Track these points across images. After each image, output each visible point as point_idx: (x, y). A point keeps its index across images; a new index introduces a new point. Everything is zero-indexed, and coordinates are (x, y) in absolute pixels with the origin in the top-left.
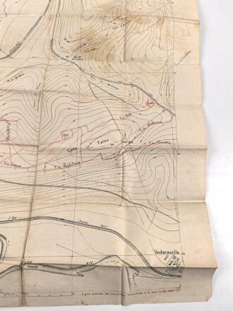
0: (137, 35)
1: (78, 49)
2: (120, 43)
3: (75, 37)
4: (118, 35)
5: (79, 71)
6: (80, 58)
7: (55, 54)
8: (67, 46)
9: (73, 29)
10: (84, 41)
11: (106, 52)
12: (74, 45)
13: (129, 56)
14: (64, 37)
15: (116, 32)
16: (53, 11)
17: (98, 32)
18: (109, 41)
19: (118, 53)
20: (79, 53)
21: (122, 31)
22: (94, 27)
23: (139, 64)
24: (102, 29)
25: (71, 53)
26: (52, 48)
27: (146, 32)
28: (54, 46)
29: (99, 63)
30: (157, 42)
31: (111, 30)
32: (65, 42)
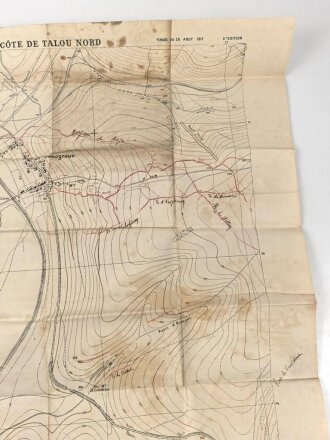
0: (203, 341)
1: (98, 373)
2: (173, 354)
3: (91, 353)
4: (169, 341)
5: (105, 423)
6: (103, 388)
7: (59, 385)
8: (80, 370)
9: (87, 340)
10: (108, 357)
11: (150, 374)
12: (92, 367)
13: (191, 377)
14: (72, 355)
15: (164, 337)
16: (49, 308)
17: (131, 340)
18: (153, 353)
19: (171, 372)
20: (101, 380)
21: (176, 334)
22: (124, 333)
23: (210, 388)
24: (139, 335)
25: (88, 380)
26: (52, 376)
27: (219, 334)
28: (56, 372)
29: (139, 392)
30: (240, 346)
31: (155, 335)
32: (75, 362)
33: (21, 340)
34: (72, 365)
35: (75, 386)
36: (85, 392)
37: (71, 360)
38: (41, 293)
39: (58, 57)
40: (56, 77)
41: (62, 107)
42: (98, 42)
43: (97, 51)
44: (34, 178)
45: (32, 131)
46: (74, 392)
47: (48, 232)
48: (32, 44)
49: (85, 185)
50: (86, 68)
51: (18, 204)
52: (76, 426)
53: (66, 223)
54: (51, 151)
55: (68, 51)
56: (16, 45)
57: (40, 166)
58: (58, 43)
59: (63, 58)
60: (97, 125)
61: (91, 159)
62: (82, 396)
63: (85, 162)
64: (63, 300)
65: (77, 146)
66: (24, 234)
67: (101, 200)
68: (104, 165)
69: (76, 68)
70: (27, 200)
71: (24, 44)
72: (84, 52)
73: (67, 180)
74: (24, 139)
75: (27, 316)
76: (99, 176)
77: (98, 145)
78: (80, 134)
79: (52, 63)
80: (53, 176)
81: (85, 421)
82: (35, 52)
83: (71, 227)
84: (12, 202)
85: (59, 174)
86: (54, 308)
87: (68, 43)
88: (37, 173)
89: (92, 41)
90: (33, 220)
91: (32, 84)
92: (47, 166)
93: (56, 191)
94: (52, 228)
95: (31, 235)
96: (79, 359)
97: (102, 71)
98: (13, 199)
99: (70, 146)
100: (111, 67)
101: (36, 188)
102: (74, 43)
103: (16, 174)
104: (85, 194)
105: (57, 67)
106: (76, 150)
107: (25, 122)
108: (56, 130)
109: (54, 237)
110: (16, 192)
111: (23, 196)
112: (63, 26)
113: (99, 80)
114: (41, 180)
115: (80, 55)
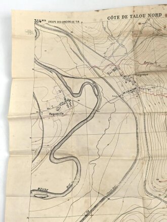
33: (131, 169)
34: (156, 183)
35: (157, 194)
36: (162, 197)
37: (155, 180)
38: (138, 145)
39: (137, 24)
40: (135, 34)
41: (138, 49)
42: (160, 15)
43: (159, 19)
44: (130, 86)
45: (124, 62)
46: (156, 197)
47: (140, 114)
48: (125, 17)
49: (156, 89)
50: (151, 29)
51: (122, 99)
52: (159, 215)
53: (148, 109)
54: (134, 72)
55: (142, 20)
56: (116, 18)
57: (132, 79)
58: (138, 16)
59: (140, 24)
60: (157, 58)
61: (156, 76)
62: (161, 199)
63: (154, 78)
64: (150, 149)
65: (148, 70)
66: (128, 114)
67: (164, 97)
68: (164, 79)
69: (146, 29)
70: (127, 97)
71: (121, 17)
72: (151, 20)
73: (147, 87)
74: (120, 66)
75: (133, 156)
76: (162, 85)
77: (159, 69)
78: (148, 63)
79: (134, 27)
80: (140, 85)
81: (164, 212)
82: (125, 21)
83: (151, 112)
84: (119, 98)
85: (142, 84)
86: (146, 153)
87: (144, 16)
88: (131, 83)
89: (157, 14)
90: (132, 107)
91: (121, 38)
92: (135, 80)
93: (141, 93)
94: (141, 112)
95: (131, 115)
96: (160, 180)
97: (159, 30)
98: (120, 96)
99: (143, 70)
100: (165, 28)
101: (132, 91)
102: (147, 16)
103: (120, 84)
104: (155, 94)
105: (136, 28)
106: (148, 72)
107: (120, 57)
108: (136, 61)
109: (142, 117)
110: (121, 93)
111: (124, 95)
112: (142, 7)
113: (157, 35)
114: (134, 87)
115: (149, 22)
